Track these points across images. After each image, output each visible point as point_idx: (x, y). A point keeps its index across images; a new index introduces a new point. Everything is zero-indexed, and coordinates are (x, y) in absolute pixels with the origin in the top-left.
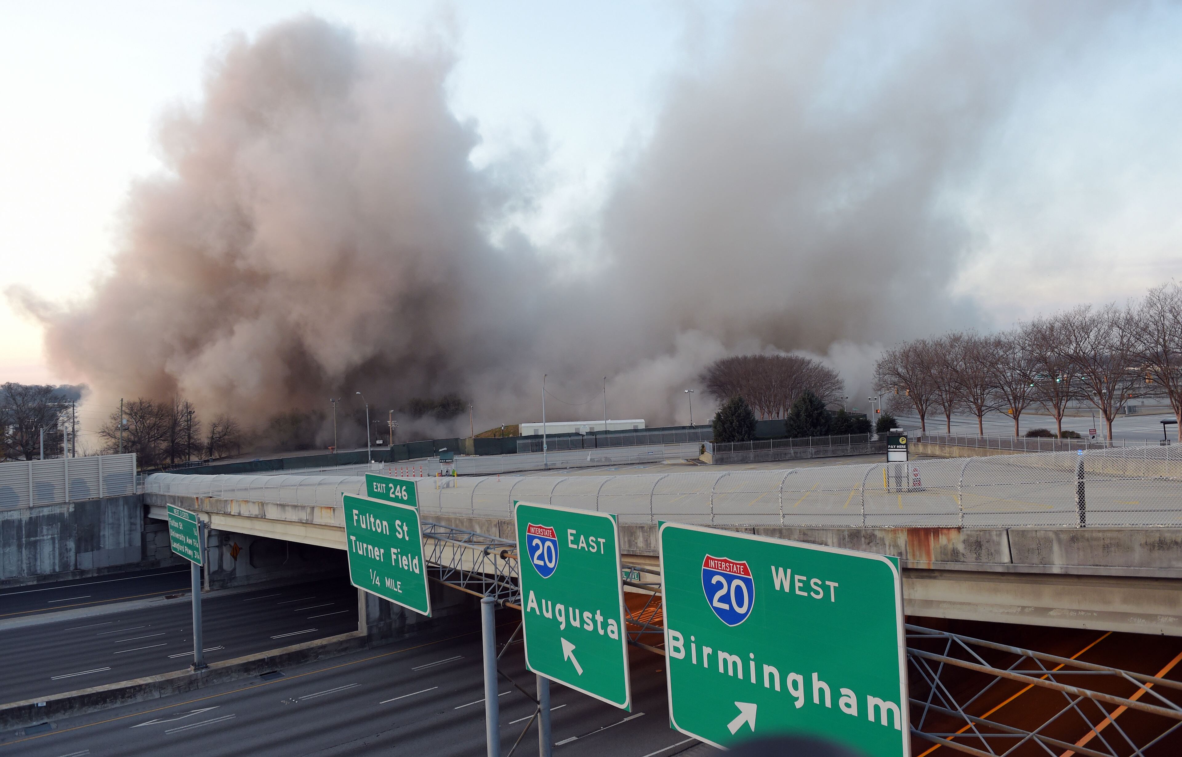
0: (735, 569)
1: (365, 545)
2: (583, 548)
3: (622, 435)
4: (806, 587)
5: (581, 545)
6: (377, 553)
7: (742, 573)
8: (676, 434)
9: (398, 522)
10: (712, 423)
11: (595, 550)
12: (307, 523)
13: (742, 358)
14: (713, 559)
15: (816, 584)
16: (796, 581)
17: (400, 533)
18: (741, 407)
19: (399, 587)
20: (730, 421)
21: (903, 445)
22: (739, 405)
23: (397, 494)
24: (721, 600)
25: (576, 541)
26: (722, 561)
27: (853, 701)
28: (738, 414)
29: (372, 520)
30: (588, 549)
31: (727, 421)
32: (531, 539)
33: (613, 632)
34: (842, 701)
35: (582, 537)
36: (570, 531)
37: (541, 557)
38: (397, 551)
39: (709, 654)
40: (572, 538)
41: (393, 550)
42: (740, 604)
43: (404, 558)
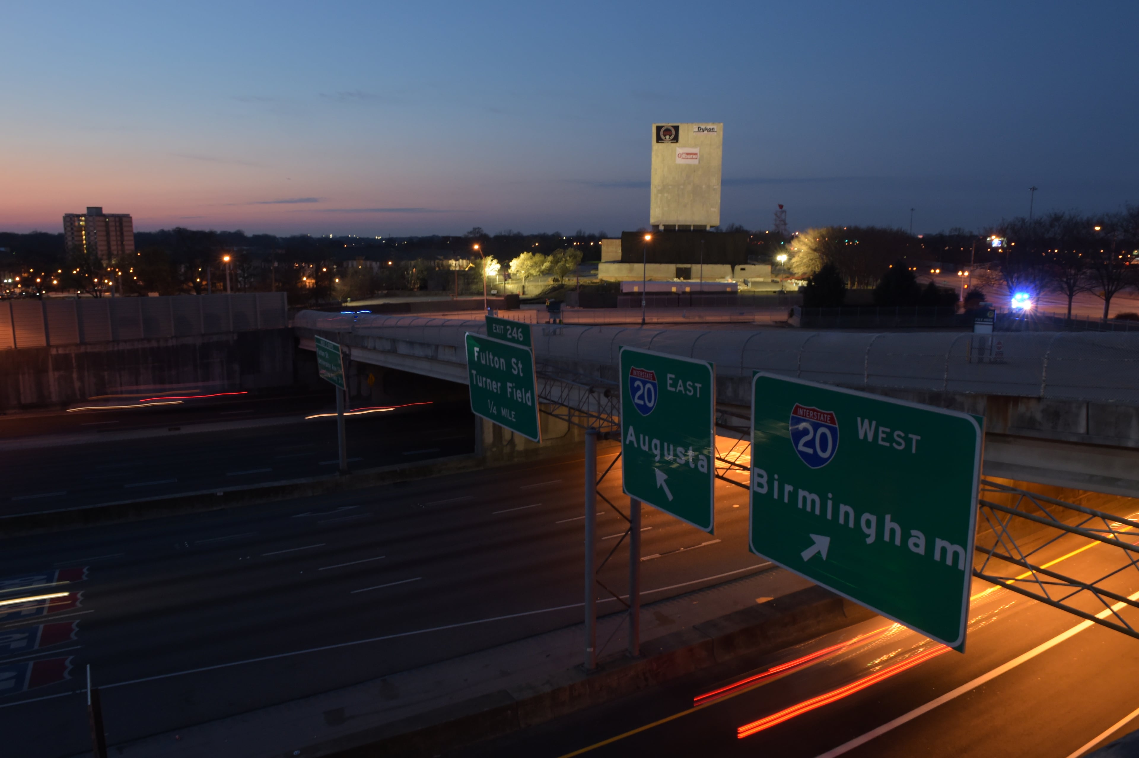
0: (822, 418)
1: (484, 379)
2: (680, 391)
3: (715, 296)
4: (889, 438)
5: (679, 388)
6: (495, 386)
7: (828, 421)
9: (514, 360)
10: (802, 289)
11: (691, 394)
12: (433, 359)
14: (802, 408)
15: (899, 436)
16: (880, 432)
17: (515, 370)
19: (513, 416)
21: (991, 318)
23: (514, 335)
24: (806, 445)
25: (674, 385)
26: (810, 410)
27: (922, 541)
29: (491, 357)
30: (685, 391)
32: (633, 380)
33: (702, 466)
34: (911, 542)
35: (680, 382)
36: (669, 376)
37: (641, 397)
38: (513, 385)
39: (789, 492)
40: (671, 382)
41: (509, 384)
42: (824, 449)
43: (519, 391)
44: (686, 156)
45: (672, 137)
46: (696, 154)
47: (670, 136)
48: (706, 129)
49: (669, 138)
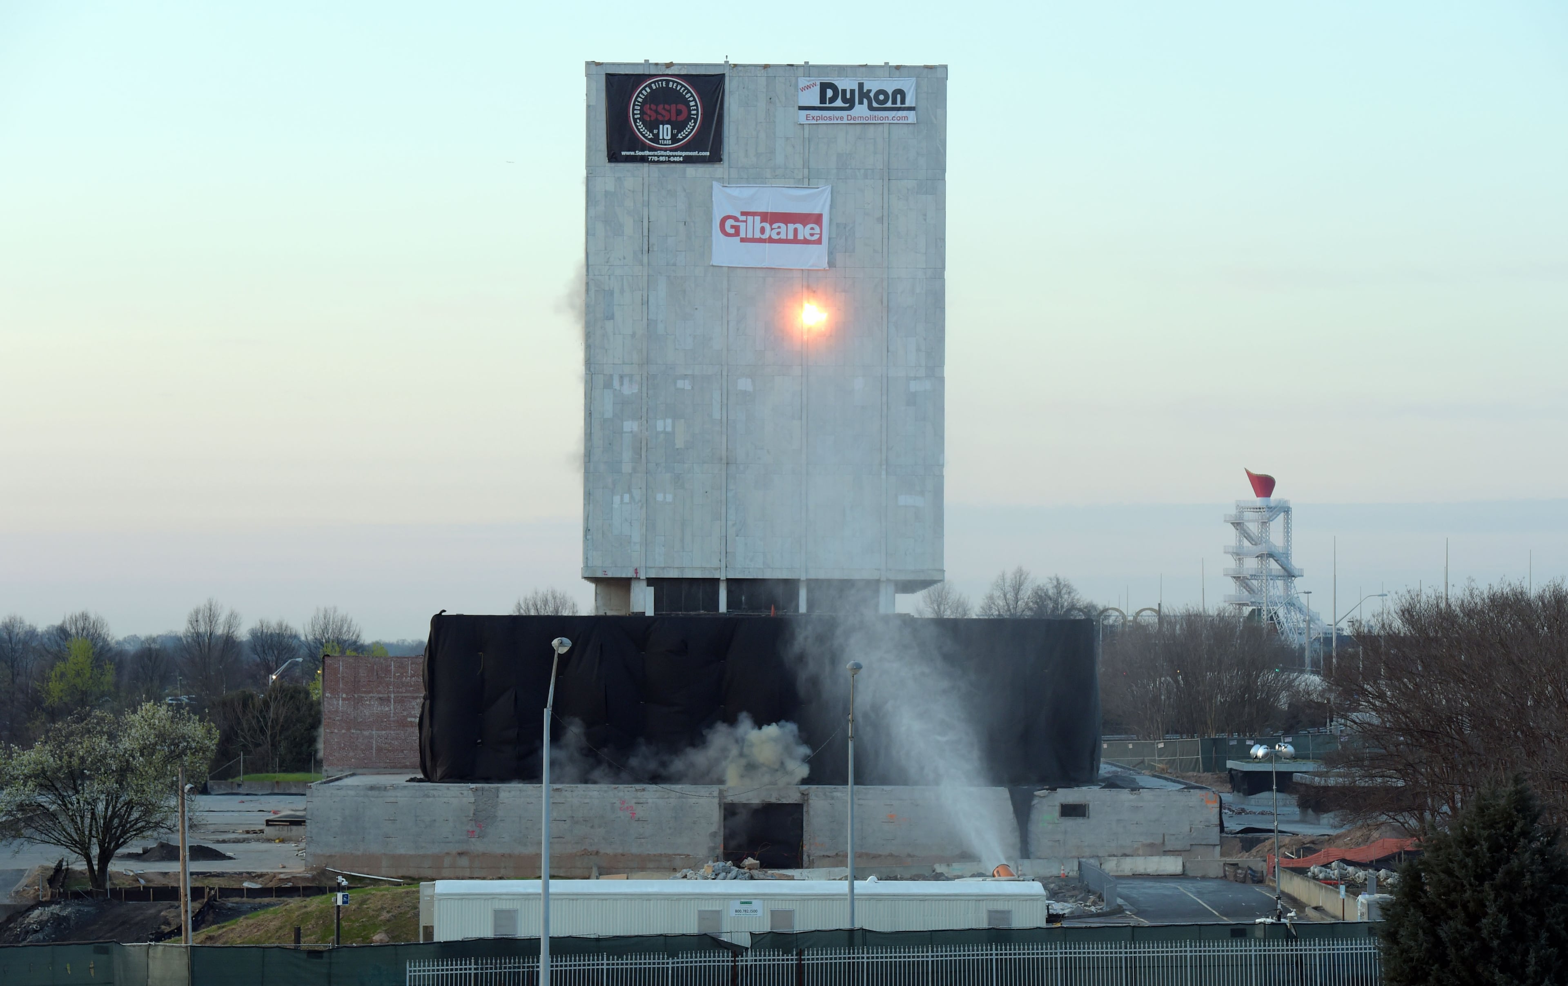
3: (929, 955)
8: (1200, 963)
10: (1377, 917)
13: (1541, 598)
18: (1522, 841)
20: (1465, 907)
22: (1516, 829)
28: (1508, 873)
31: (1452, 905)
44: (763, 230)
45: (691, 130)
46: (817, 219)
47: (678, 126)
48: (864, 95)
49: (674, 139)
